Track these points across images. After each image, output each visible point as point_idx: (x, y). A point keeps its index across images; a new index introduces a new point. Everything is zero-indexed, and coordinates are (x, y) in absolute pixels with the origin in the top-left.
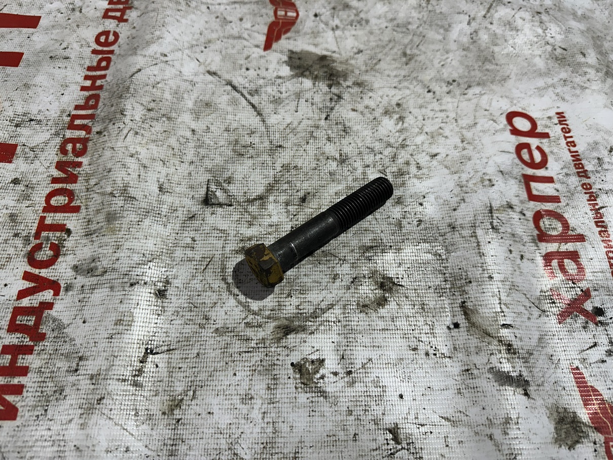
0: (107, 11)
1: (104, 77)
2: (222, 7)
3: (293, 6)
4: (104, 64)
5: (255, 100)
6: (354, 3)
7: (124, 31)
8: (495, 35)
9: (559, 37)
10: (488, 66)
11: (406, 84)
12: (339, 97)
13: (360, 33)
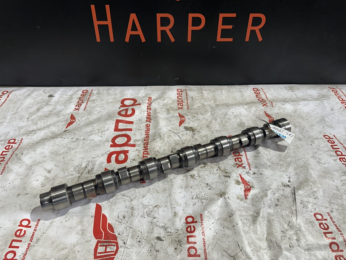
0: (147, 120)
1: (149, 133)
2: (170, 118)
3: (184, 117)
4: (148, 130)
5: (178, 135)
6: (197, 116)
7: (151, 124)
8: (226, 121)
9: (240, 121)
10: (224, 127)
11: (208, 131)
12: (195, 134)
13: (198, 122)
